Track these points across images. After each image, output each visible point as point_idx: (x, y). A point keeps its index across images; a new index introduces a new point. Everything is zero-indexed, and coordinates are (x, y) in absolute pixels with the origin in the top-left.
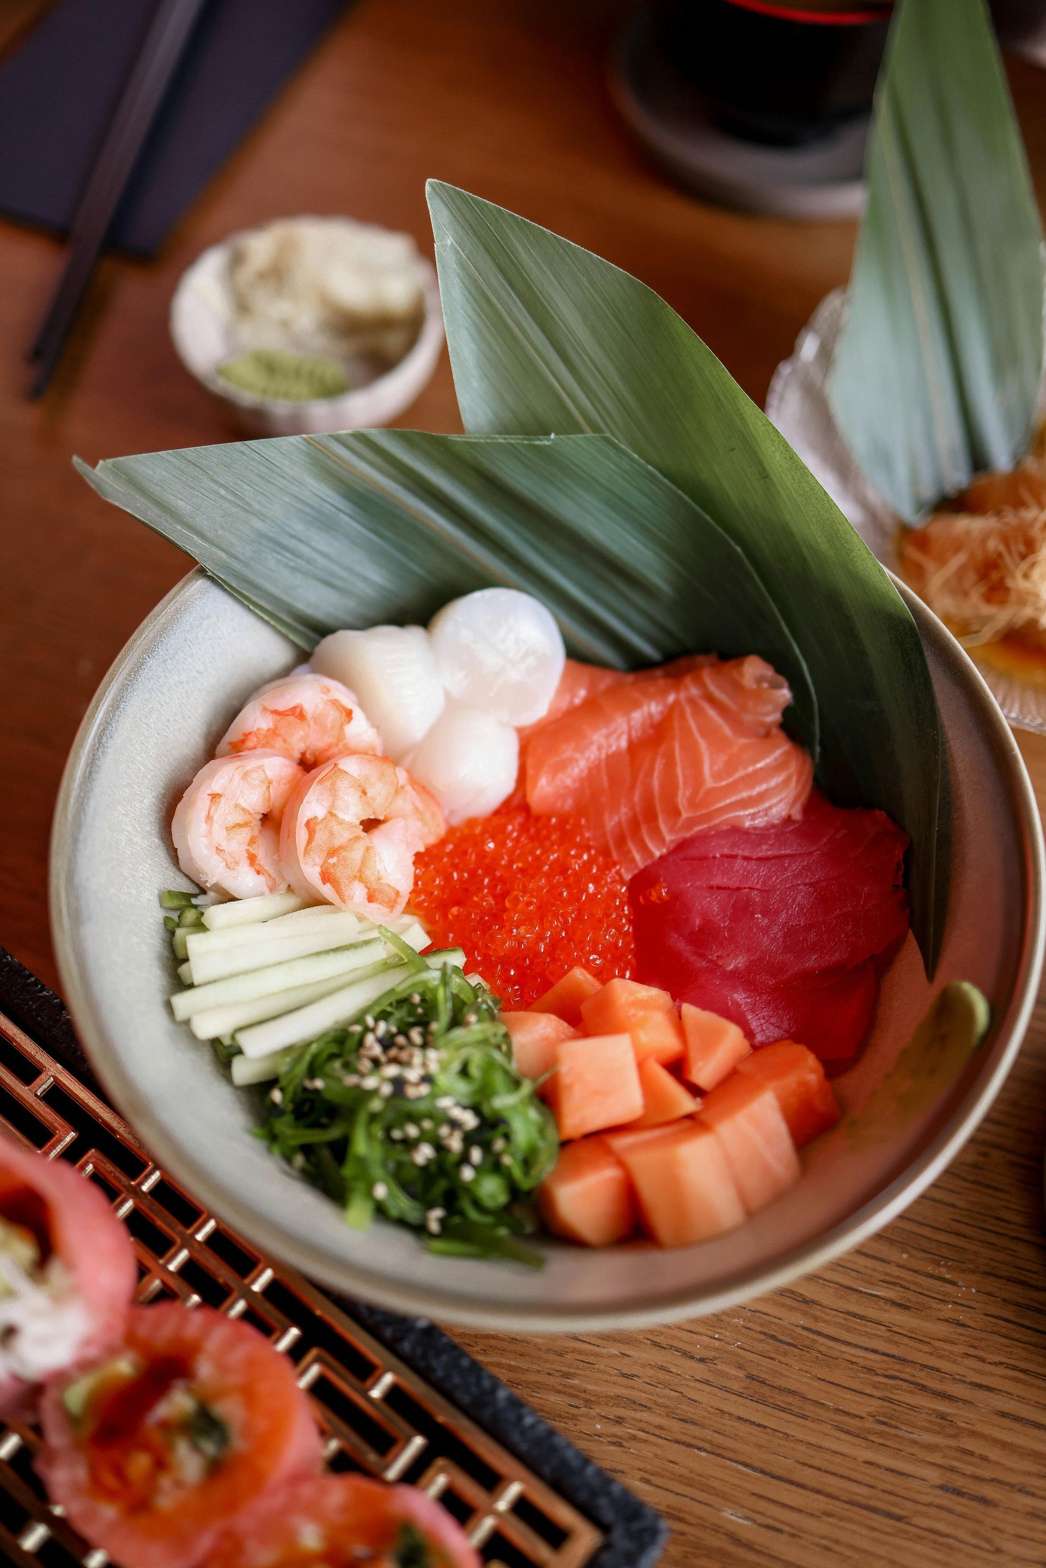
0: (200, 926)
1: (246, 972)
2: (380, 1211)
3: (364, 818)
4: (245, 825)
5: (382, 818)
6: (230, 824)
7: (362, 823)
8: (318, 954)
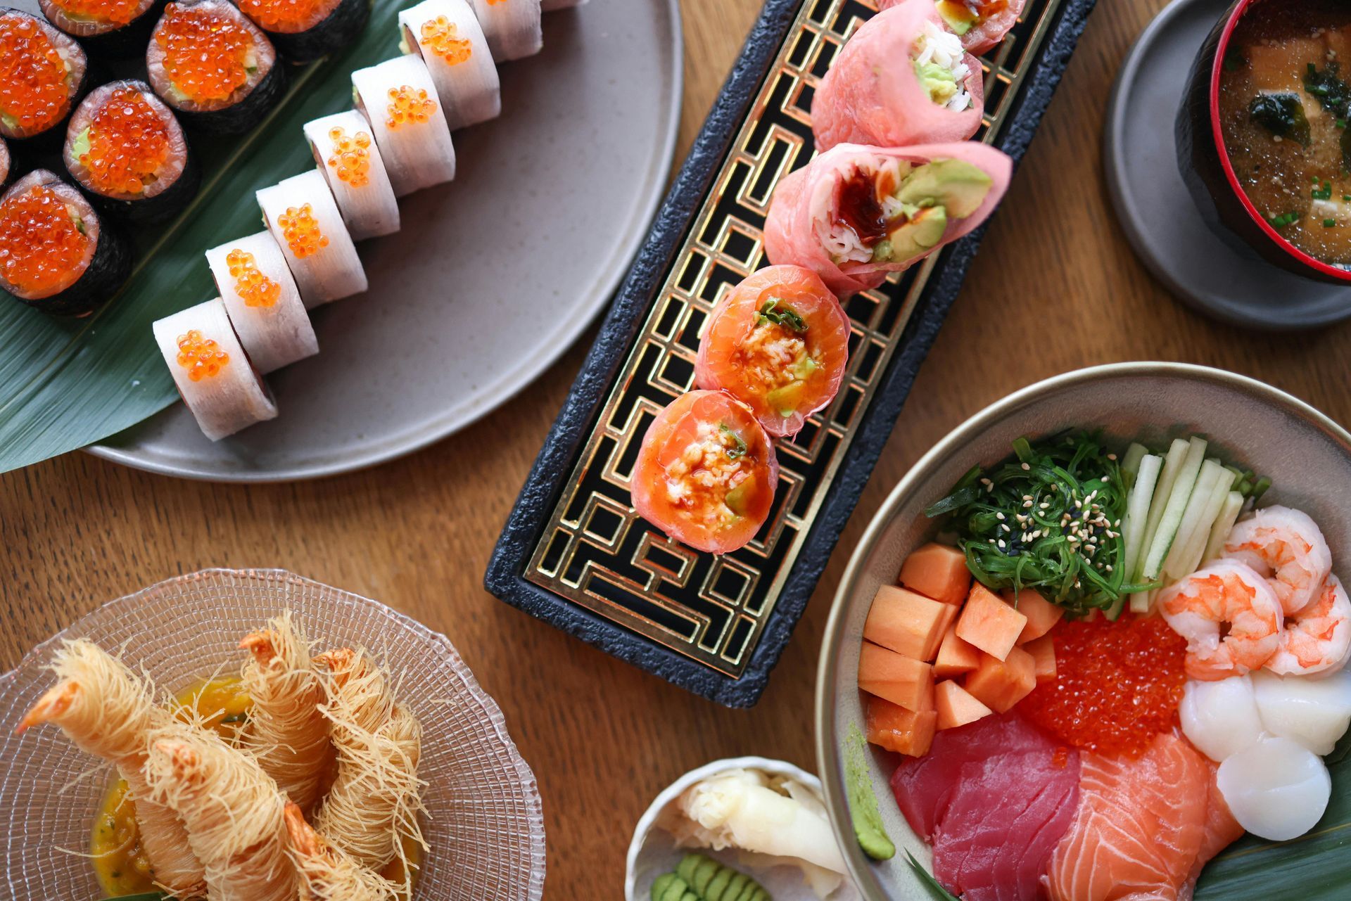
0: (1235, 488)
1: (1192, 491)
2: (1014, 459)
3: (1233, 627)
4: (1278, 556)
5: (1225, 639)
6: (1285, 546)
7: (1230, 624)
8: (1173, 538)
